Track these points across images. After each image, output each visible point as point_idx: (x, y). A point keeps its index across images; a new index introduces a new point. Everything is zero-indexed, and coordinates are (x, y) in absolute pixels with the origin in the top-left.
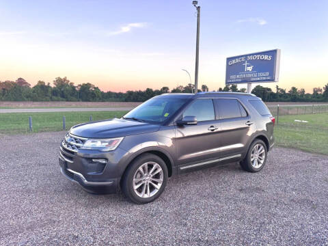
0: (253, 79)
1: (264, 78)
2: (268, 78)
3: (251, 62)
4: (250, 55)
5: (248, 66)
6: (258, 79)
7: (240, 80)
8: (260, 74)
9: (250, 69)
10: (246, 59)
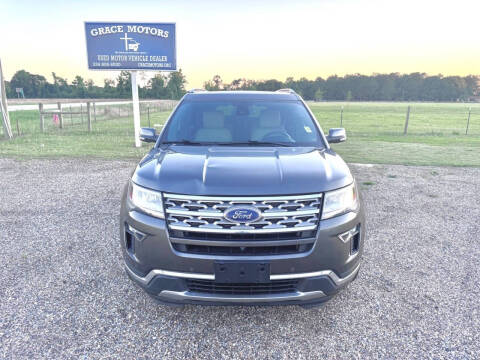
0: (142, 65)
1: (161, 65)
2: (167, 65)
3: (135, 37)
4: (132, 24)
5: (129, 42)
6: (151, 65)
7: (118, 65)
8: (152, 58)
9: (134, 47)
10: (125, 29)
